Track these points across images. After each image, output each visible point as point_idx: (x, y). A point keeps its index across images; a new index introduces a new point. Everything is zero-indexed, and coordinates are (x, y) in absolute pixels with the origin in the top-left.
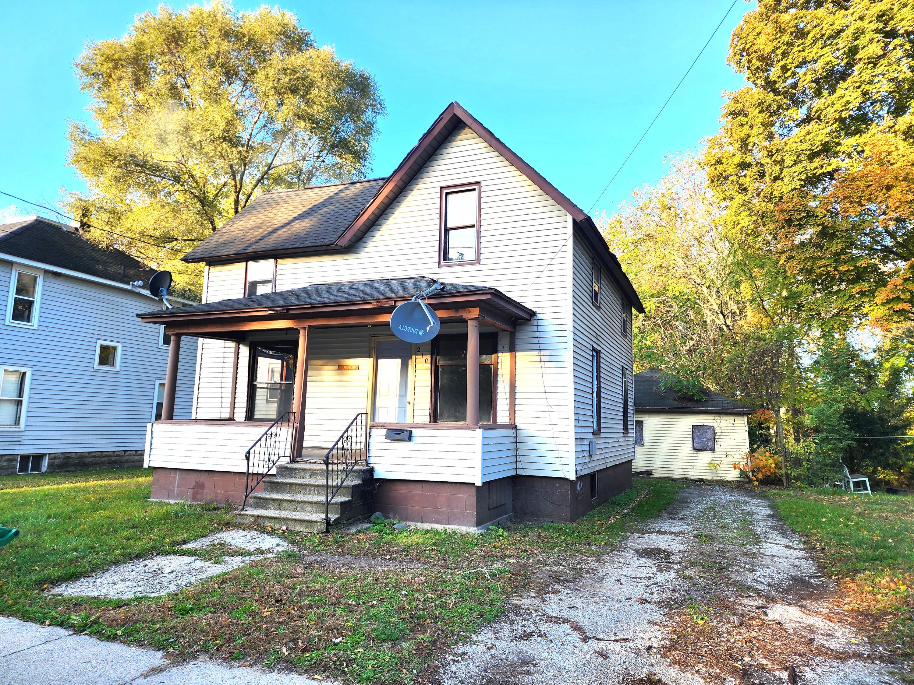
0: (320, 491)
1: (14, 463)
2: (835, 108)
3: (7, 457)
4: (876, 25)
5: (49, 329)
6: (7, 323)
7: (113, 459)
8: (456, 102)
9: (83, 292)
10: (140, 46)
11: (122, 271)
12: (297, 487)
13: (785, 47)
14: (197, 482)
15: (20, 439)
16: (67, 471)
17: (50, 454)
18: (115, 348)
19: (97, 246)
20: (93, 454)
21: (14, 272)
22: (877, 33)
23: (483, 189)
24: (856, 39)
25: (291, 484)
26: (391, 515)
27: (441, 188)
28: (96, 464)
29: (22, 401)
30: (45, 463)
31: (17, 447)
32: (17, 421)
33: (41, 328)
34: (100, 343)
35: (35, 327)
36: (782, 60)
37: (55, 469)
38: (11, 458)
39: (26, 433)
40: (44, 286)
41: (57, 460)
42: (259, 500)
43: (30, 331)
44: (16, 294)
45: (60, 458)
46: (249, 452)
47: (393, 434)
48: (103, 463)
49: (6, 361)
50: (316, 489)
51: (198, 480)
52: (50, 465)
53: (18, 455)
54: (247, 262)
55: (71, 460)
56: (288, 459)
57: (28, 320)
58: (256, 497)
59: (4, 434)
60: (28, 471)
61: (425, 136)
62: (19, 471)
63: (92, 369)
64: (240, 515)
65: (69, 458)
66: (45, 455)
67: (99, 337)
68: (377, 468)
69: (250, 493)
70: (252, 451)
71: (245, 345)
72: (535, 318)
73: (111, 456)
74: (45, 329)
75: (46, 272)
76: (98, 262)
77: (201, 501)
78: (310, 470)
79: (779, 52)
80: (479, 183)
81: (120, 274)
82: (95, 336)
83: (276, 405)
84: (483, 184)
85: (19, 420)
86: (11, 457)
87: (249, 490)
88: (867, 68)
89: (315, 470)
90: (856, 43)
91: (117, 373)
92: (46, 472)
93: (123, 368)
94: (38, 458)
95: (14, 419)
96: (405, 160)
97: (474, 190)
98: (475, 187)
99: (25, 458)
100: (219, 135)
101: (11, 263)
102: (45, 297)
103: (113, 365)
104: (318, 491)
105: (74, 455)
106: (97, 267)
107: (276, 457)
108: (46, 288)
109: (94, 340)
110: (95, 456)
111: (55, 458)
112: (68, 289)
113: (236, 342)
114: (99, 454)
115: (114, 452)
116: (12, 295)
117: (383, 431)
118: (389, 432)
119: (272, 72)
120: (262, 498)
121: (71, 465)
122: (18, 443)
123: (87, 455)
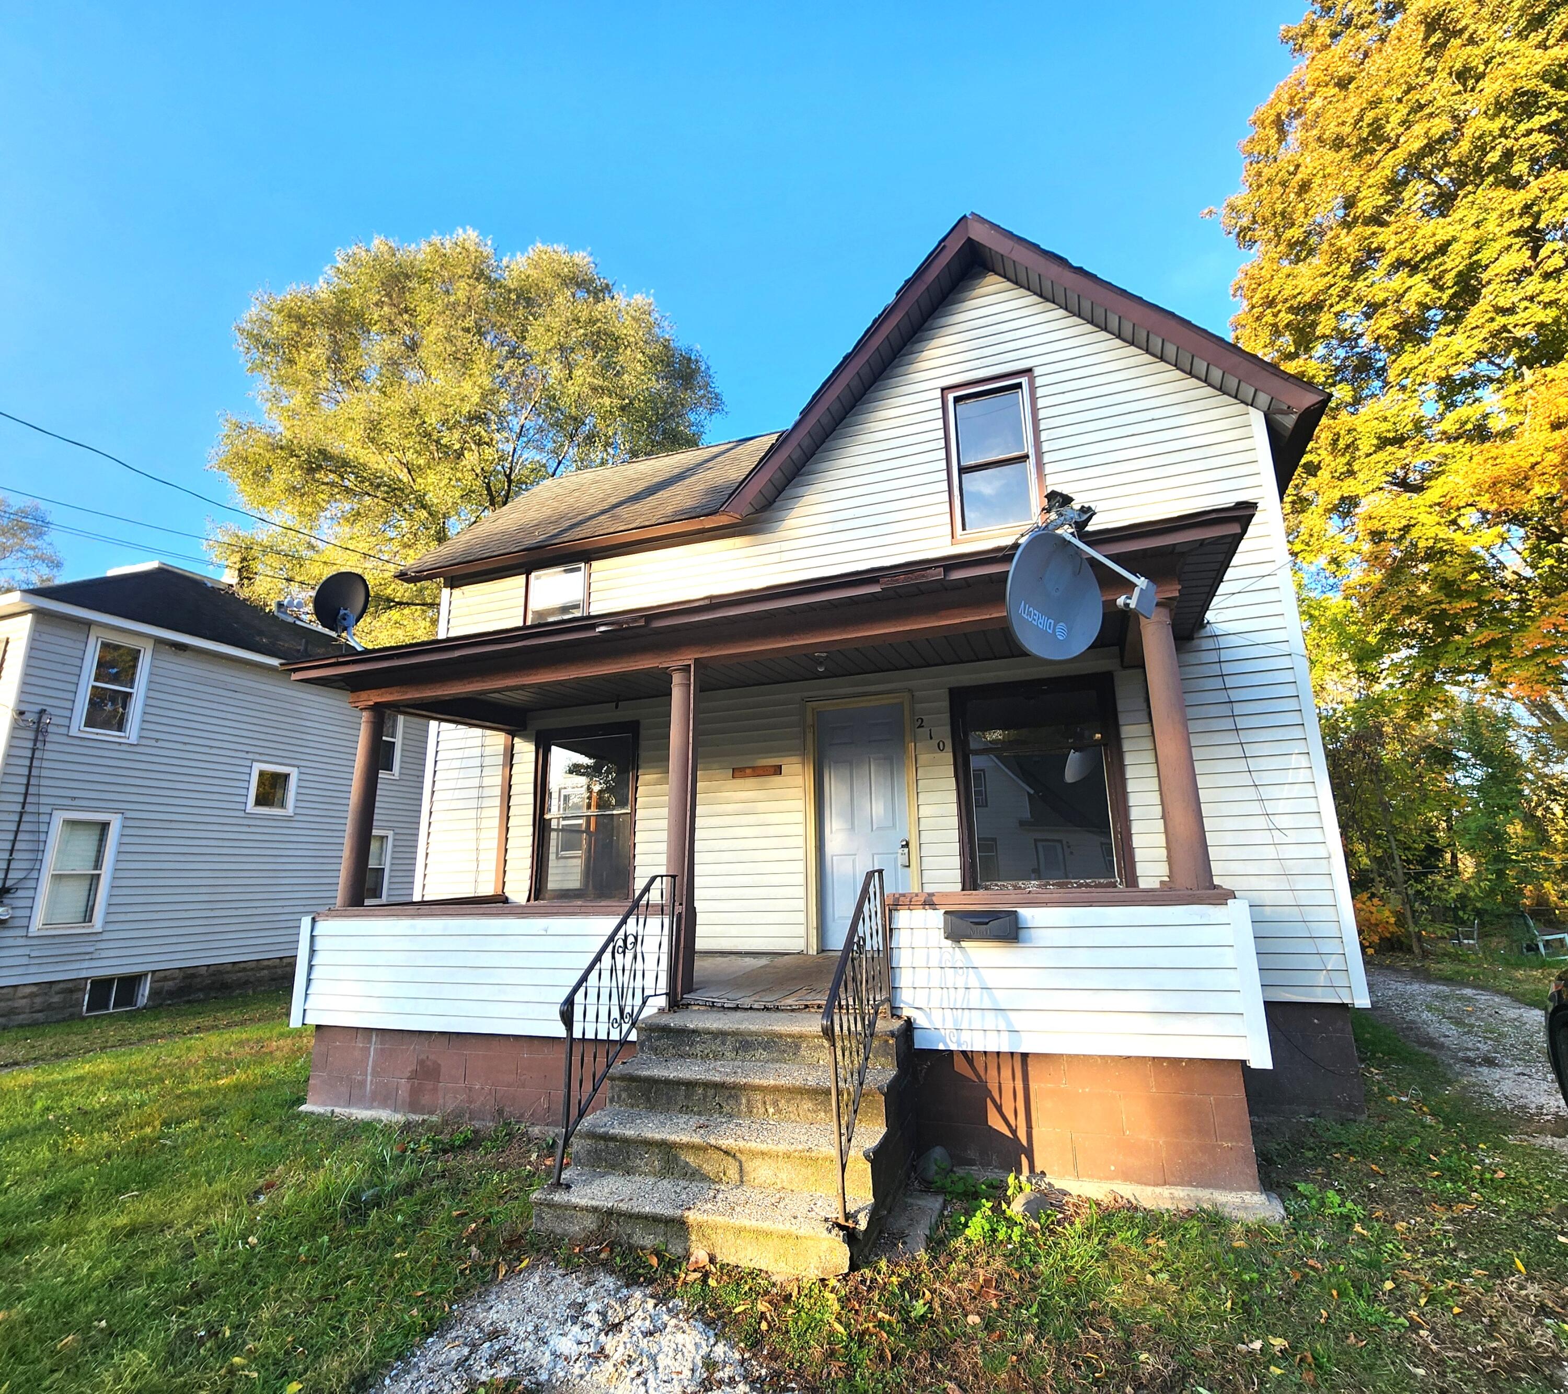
0: (782, 1104)
1: (80, 995)
2: (1437, 362)
3: (62, 986)
4: (1519, 222)
5: (160, 744)
6: (74, 732)
7: (279, 971)
8: (973, 214)
9: (229, 679)
10: (343, 296)
11: (302, 648)
12: (711, 1092)
13: (1346, 282)
14: (421, 1063)
15: (91, 949)
16: (189, 1002)
17: (154, 972)
18: (286, 776)
19: (262, 609)
20: (242, 965)
21: (92, 640)
22: (1516, 236)
23: (1039, 382)
24: (1477, 251)
25: (690, 1085)
26: (972, 1154)
27: (943, 390)
28: (246, 983)
29: (99, 875)
30: (145, 990)
31: (86, 964)
32: (88, 915)
33: (144, 742)
34: (257, 767)
35: (133, 739)
36: (1338, 303)
37: (165, 1000)
38: (72, 987)
39: (106, 936)
40: (152, 666)
41: (171, 983)
42: (602, 1145)
43: (123, 748)
44: (96, 680)
45: (174, 979)
46: (569, 1002)
47: (965, 925)
48: (260, 981)
49: (69, 802)
50: (769, 1098)
51: (423, 1056)
52: (154, 994)
53: (88, 978)
54: (528, 574)
55: (199, 980)
56: (662, 1001)
57: (120, 727)
58: (592, 1135)
59: (56, 940)
60: (108, 1009)
61: (909, 284)
62: (88, 1010)
63: (242, 814)
64: (551, 1205)
65: (193, 976)
66: (145, 974)
67: (257, 757)
68: (920, 1020)
69: (577, 1123)
70: (579, 997)
71: (526, 738)
72: (1204, 633)
73: (275, 967)
74: (153, 743)
75: (159, 641)
76: (261, 633)
77: (431, 1113)
78: (734, 1034)
79: (1334, 291)
80: (1030, 370)
81: (299, 651)
82: (250, 756)
83: (578, 861)
84: (1037, 372)
85: (91, 916)
86: (70, 985)
87: (574, 1112)
88: (1504, 290)
89: (751, 1033)
90: (1475, 258)
91: (289, 819)
92: (145, 1008)
93: (299, 811)
94: (130, 983)
95: (83, 909)
96: (870, 333)
97: (1019, 386)
98: (1024, 380)
99: (101, 986)
100: (469, 412)
101: (88, 624)
102: (154, 686)
103: (282, 805)
104: (775, 1104)
105: (203, 971)
106: (258, 639)
107: (638, 1001)
108: (156, 671)
109: (248, 763)
110: (244, 970)
111: (165, 979)
112: (199, 673)
113: (508, 732)
114: (254, 965)
115: (281, 958)
116: (87, 681)
117: (936, 918)
118: (948, 917)
119: (556, 323)
120: (613, 1138)
121: (200, 990)
122: (87, 957)
123: (229, 967)
